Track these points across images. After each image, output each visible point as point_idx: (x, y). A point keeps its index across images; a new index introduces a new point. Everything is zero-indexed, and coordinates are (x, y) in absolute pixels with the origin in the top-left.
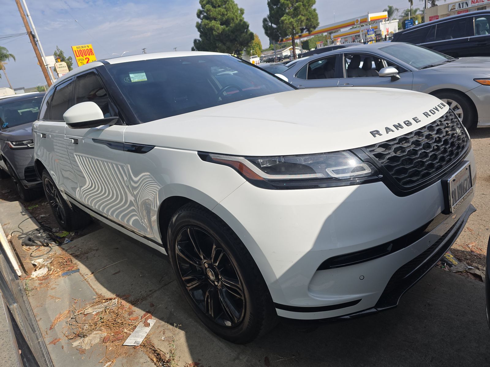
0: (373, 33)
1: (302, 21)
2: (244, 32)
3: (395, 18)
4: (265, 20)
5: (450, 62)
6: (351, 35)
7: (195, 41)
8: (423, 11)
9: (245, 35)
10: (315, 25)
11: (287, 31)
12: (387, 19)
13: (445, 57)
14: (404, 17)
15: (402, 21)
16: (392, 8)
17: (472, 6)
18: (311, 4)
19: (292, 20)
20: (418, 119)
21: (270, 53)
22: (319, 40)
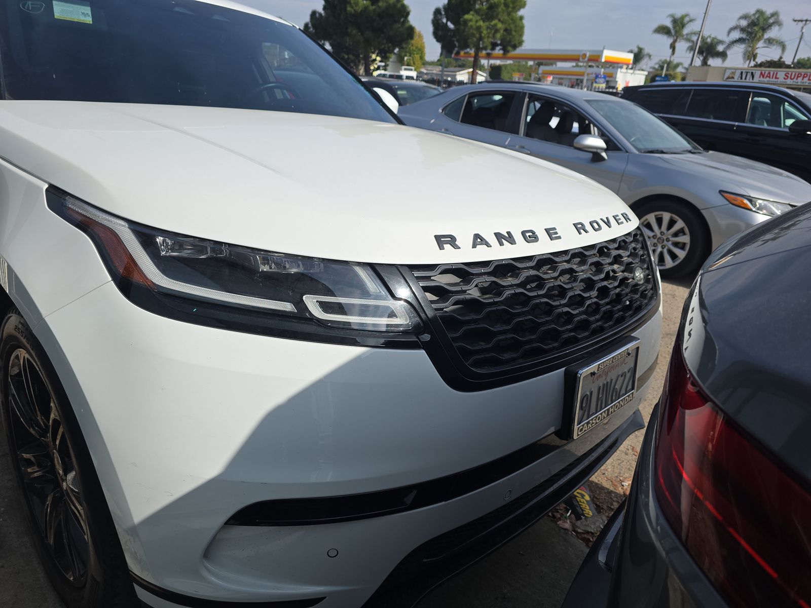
0: (604, 82)
1: (497, 31)
2: (398, 21)
3: (642, 68)
4: (437, 12)
5: (693, 153)
6: (570, 77)
7: (314, 14)
8: (687, 69)
9: (399, 27)
10: (517, 42)
11: (470, 41)
12: (630, 66)
13: (689, 143)
14: (657, 70)
15: (651, 75)
16: (643, 51)
17: (759, 81)
18: (518, 7)
19: (481, 23)
20: (556, 233)
21: (436, 70)
22: (519, 71)
